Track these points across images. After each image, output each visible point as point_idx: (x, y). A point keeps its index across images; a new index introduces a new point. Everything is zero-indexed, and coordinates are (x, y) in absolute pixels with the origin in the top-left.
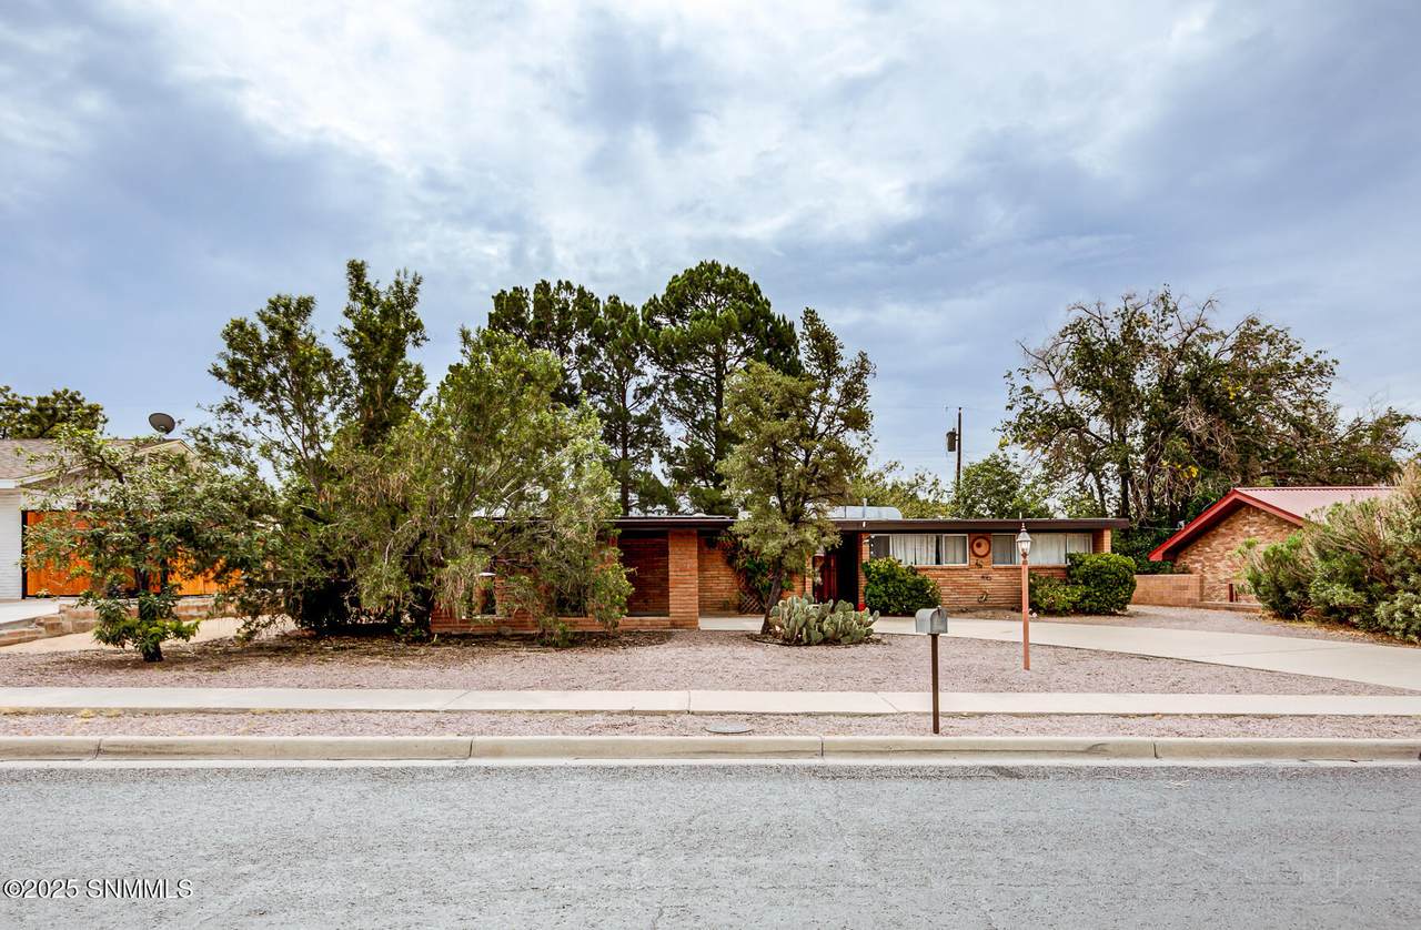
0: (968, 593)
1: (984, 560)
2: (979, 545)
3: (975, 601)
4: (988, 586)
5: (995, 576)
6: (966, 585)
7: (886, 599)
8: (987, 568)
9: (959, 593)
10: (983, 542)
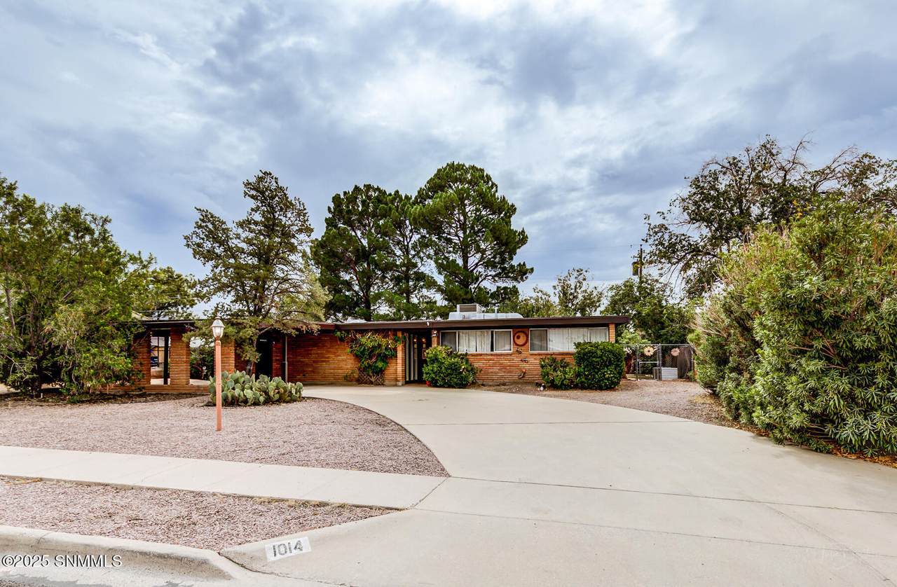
0: (510, 372)
1: (523, 348)
2: (518, 337)
3: (516, 378)
4: (525, 366)
5: (531, 360)
6: (510, 366)
7: (433, 375)
8: (525, 354)
9: (504, 372)
10: (522, 335)
